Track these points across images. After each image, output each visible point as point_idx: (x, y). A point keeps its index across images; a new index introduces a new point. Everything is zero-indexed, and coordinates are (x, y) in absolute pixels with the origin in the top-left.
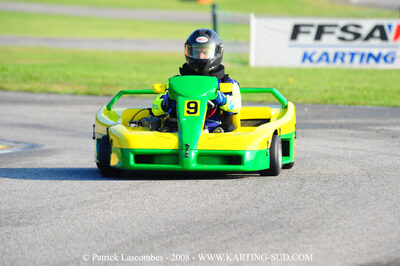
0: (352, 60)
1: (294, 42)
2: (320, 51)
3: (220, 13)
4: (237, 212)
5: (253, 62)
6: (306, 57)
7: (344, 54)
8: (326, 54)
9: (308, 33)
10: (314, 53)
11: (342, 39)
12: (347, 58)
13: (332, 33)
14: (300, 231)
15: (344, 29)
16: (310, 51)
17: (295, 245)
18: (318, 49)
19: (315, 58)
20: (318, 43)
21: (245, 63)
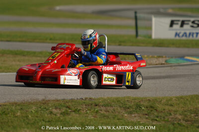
0: (197, 36)
1: (171, 28)
2: (183, 32)
3: (138, 15)
5: (154, 37)
6: (177, 34)
7: (193, 33)
8: (185, 33)
9: (177, 24)
10: (180, 33)
11: (192, 26)
12: (195, 35)
13: (188, 24)
15: (193, 22)
16: (178, 32)
18: (182, 31)
19: (181, 35)
20: (182, 28)
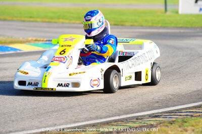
1: (196, 4)
4: (164, 68)
5: (180, 12)
6: (201, 9)
14: (187, 75)
17: (184, 80)
21: (177, 12)
